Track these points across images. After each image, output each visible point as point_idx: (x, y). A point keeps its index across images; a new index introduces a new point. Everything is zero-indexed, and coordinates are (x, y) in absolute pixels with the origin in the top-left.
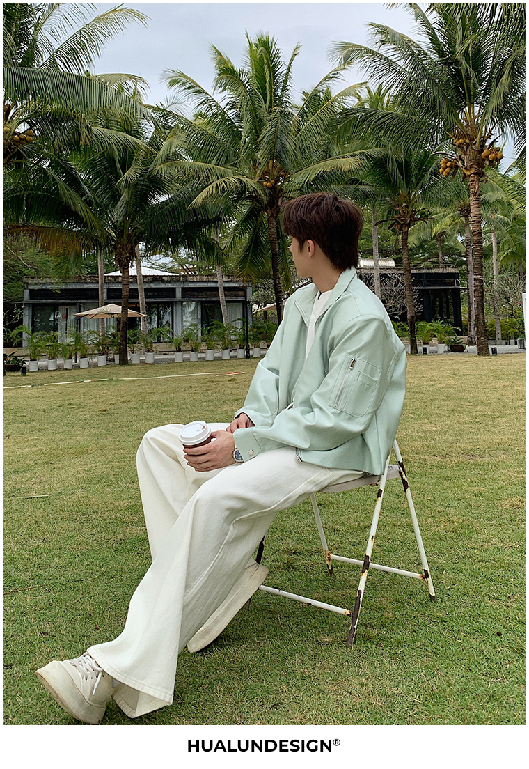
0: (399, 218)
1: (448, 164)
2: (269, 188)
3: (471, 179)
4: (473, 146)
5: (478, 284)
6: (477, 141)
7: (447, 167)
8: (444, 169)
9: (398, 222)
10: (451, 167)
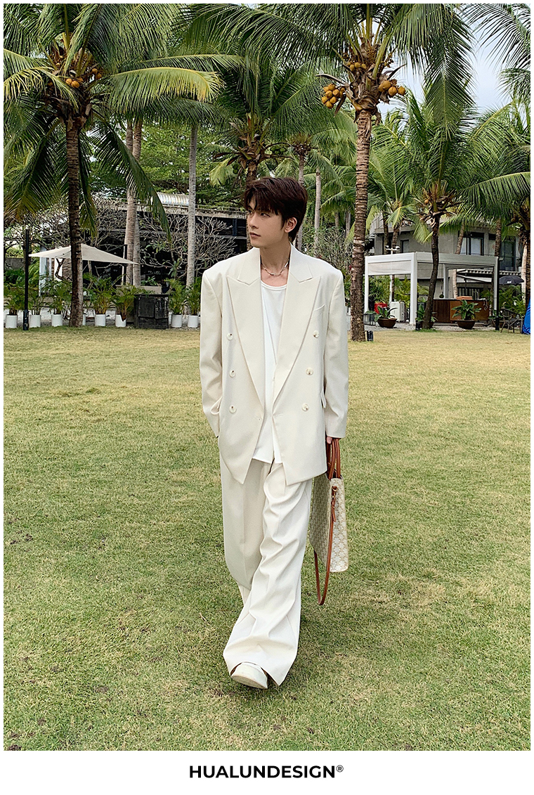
0: (246, 151)
1: (335, 92)
2: (75, 88)
3: (361, 116)
4: (370, 74)
5: (359, 251)
6: (375, 67)
7: (333, 95)
8: (329, 98)
9: (244, 157)
10: (337, 96)
